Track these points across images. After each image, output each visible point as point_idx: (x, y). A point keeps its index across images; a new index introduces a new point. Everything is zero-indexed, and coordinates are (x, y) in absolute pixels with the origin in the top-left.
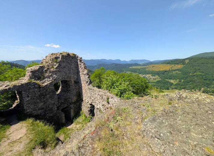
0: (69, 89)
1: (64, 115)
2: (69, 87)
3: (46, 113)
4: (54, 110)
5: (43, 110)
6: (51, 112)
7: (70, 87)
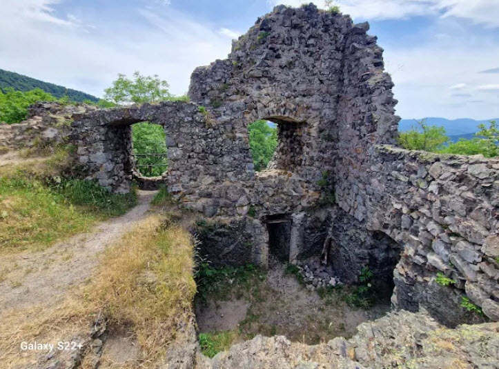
0: (297, 159)
1: (265, 237)
2: (298, 150)
3: (218, 211)
4: (239, 212)
5: (210, 201)
6: (230, 213)
7: (301, 149)
